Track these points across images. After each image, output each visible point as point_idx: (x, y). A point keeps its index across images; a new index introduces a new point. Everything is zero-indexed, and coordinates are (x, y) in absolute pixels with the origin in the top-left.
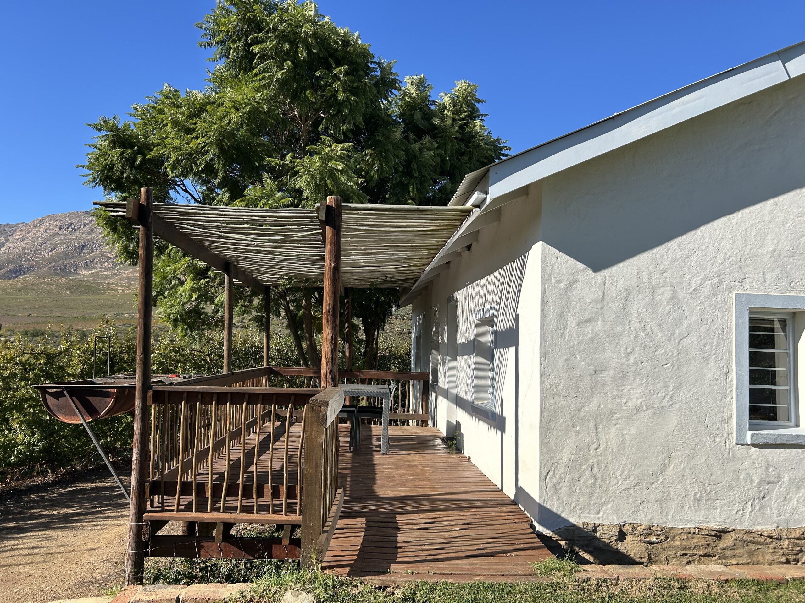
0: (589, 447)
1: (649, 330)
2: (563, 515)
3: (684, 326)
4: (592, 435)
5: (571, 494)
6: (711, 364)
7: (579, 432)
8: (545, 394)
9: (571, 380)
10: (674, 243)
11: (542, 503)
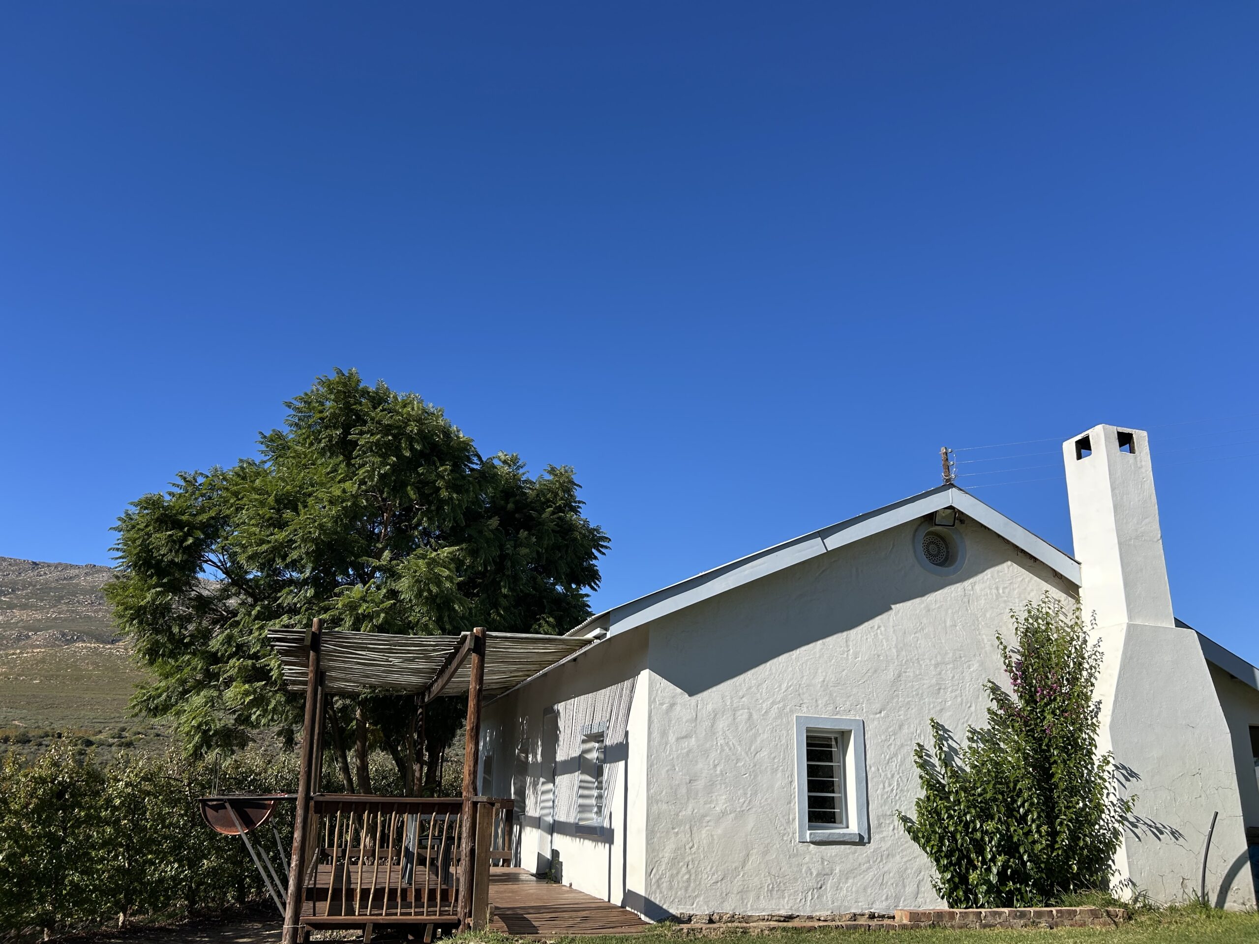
0: (685, 846)
1: (732, 746)
2: (665, 907)
3: (759, 742)
4: (688, 836)
5: (671, 888)
6: (779, 774)
7: (677, 833)
8: (651, 801)
9: (671, 788)
10: (749, 674)
11: (647, 897)
